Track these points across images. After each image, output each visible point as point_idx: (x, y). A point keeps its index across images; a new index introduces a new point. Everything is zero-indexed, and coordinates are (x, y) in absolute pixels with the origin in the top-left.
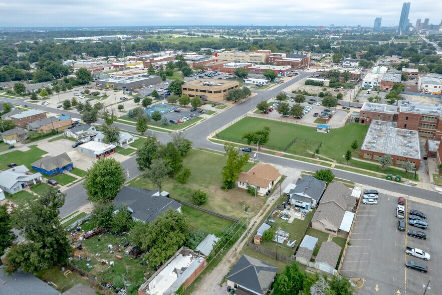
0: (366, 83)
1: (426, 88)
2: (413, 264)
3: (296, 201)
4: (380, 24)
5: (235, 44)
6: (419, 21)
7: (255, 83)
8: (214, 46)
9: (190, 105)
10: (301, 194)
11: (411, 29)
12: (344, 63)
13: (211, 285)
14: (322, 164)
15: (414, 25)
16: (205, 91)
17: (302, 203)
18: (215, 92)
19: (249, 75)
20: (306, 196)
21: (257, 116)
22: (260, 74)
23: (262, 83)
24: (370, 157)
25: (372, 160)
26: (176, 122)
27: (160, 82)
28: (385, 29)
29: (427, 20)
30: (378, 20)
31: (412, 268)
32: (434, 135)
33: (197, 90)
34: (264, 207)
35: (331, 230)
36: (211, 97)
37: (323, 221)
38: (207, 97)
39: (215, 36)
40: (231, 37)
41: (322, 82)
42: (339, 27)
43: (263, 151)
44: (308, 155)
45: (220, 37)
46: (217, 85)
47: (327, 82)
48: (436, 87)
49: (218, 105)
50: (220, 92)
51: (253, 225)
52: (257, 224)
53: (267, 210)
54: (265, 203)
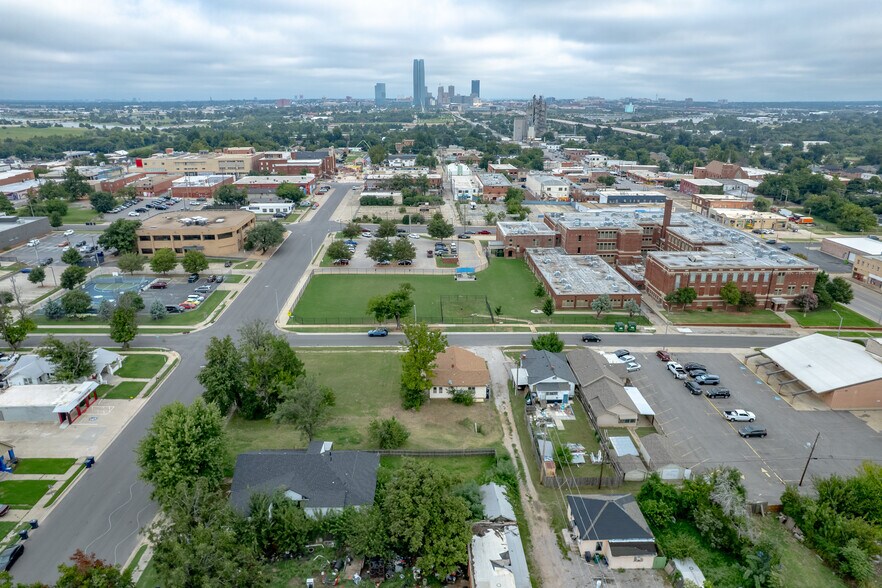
0: (460, 192)
1: (548, 192)
2: (749, 431)
3: (547, 394)
4: (384, 94)
5: (137, 140)
6: (441, 89)
7: (268, 212)
8: (92, 145)
9: (179, 268)
10: (550, 380)
11: (433, 103)
12: (391, 163)
13: (554, 565)
14: (515, 329)
15: (435, 94)
16: (198, 237)
17: (556, 393)
18: (221, 236)
19: (250, 197)
20: (559, 380)
21: (327, 271)
22: (268, 193)
23: (281, 210)
24: (572, 304)
25: (575, 309)
26: (182, 308)
27: (49, 232)
28: (394, 103)
29: (451, 89)
30: (380, 88)
31: (751, 436)
32: (617, 257)
33: (177, 238)
34: (502, 418)
35: (627, 421)
36: (210, 248)
37: (613, 410)
38: (202, 248)
39: (68, 125)
40: (110, 127)
41: (391, 198)
42: (315, 101)
44: (483, 321)
45: (81, 125)
46: (215, 222)
47: (398, 196)
48: (561, 189)
49: (236, 262)
50: (229, 235)
51: (516, 451)
52: (518, 447)
53: (511, 420)
54: (497, 412)
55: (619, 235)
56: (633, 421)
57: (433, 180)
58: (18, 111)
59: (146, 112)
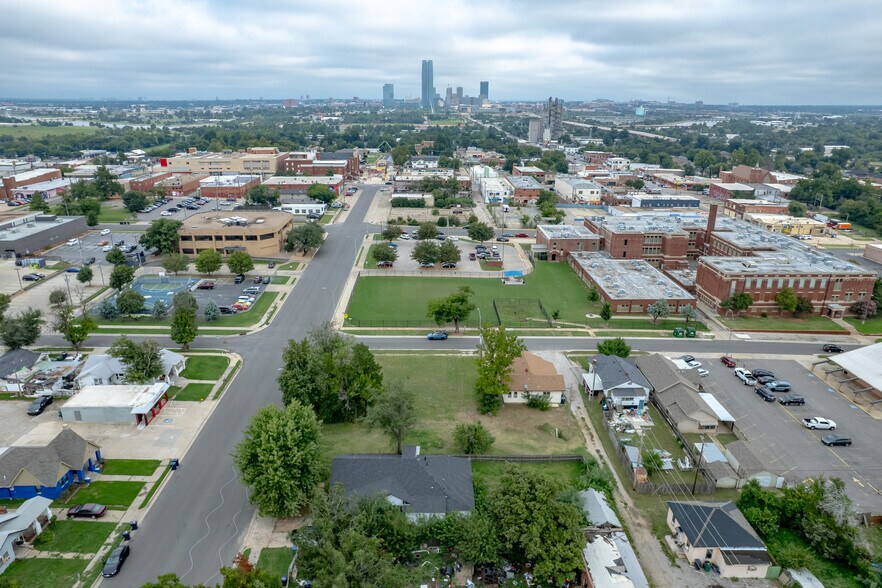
0: (490, 194)
1: (580, 195)
2: (834, 440)
3: (623, 399)
4: (392, 95)
5: (151, 139)
6: (449, 91)
7: (301, 213)
8: (108, 144)
9: (225, 269)
10: (625, 385)
11: (442, 104)
12: (415, 165)
13: (664, 572)
14: (574, 334)
15: (443, 95)
16: (240, 238)
17: (632, 399)
18: (264, 237)
19: (282, 197)
20: (634, 386)
21: (374, 273)
22: (298, 194)
23: (314, 211)
24: (626, 309)
25: (629, 313)
26: (235, 309)
27: (86, 232)
28: (402, 104)
29: (460, 90)
30: (388, 89)
31: (835, 444)
32: (662, 262)
33: (219, 238)
34: (580, 423)
35: (707, 427)
36: (253, 249)
37: (693, 416)
38: (244, 249)
39: (78, 124)
40: (120, 126)
41: (422, 200)
43: (465, 333)
44: (541, 325)
45: (91, 124)
46: (255, 222)
47: (429, 198)
48: (592, 193)
49: (279, 263)
50: (271, 235)
51: (601, 457)
52: (603, 453)
53: (590, 426)
54: (574, 417)
55: (664, 240)
56: (713, 427)
57: (462, 182)
58: (26, 109)
59: (154, 112)
